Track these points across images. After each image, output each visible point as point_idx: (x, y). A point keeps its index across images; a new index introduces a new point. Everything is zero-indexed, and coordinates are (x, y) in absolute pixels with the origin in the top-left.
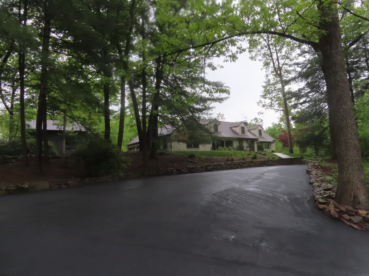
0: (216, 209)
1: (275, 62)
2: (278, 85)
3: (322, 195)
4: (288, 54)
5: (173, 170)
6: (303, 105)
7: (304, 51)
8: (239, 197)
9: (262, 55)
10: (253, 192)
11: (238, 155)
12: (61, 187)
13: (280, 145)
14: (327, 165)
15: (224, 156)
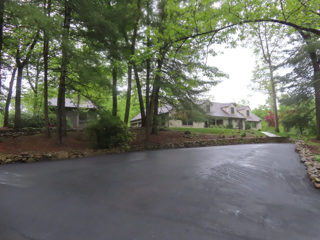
0: (217, 183)
1: (265, 49)
2: (267, 70)
3: (317, 174)
4: (277, 42)
5: (172, 144)
6: (290, 89)
7: (294, 39)
8: (236, 172)
9: (253, 43)
10: (248, 168)
11: (229, 133)
12: (78, 157)
13: (266, 124)
14: (314, 144)
15: (216, 133)
